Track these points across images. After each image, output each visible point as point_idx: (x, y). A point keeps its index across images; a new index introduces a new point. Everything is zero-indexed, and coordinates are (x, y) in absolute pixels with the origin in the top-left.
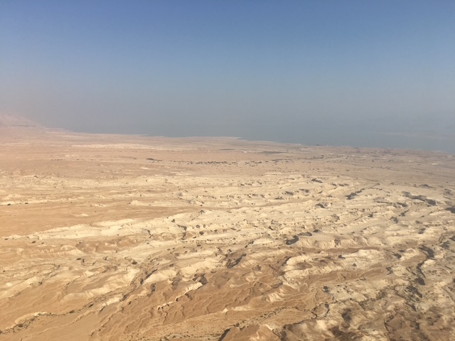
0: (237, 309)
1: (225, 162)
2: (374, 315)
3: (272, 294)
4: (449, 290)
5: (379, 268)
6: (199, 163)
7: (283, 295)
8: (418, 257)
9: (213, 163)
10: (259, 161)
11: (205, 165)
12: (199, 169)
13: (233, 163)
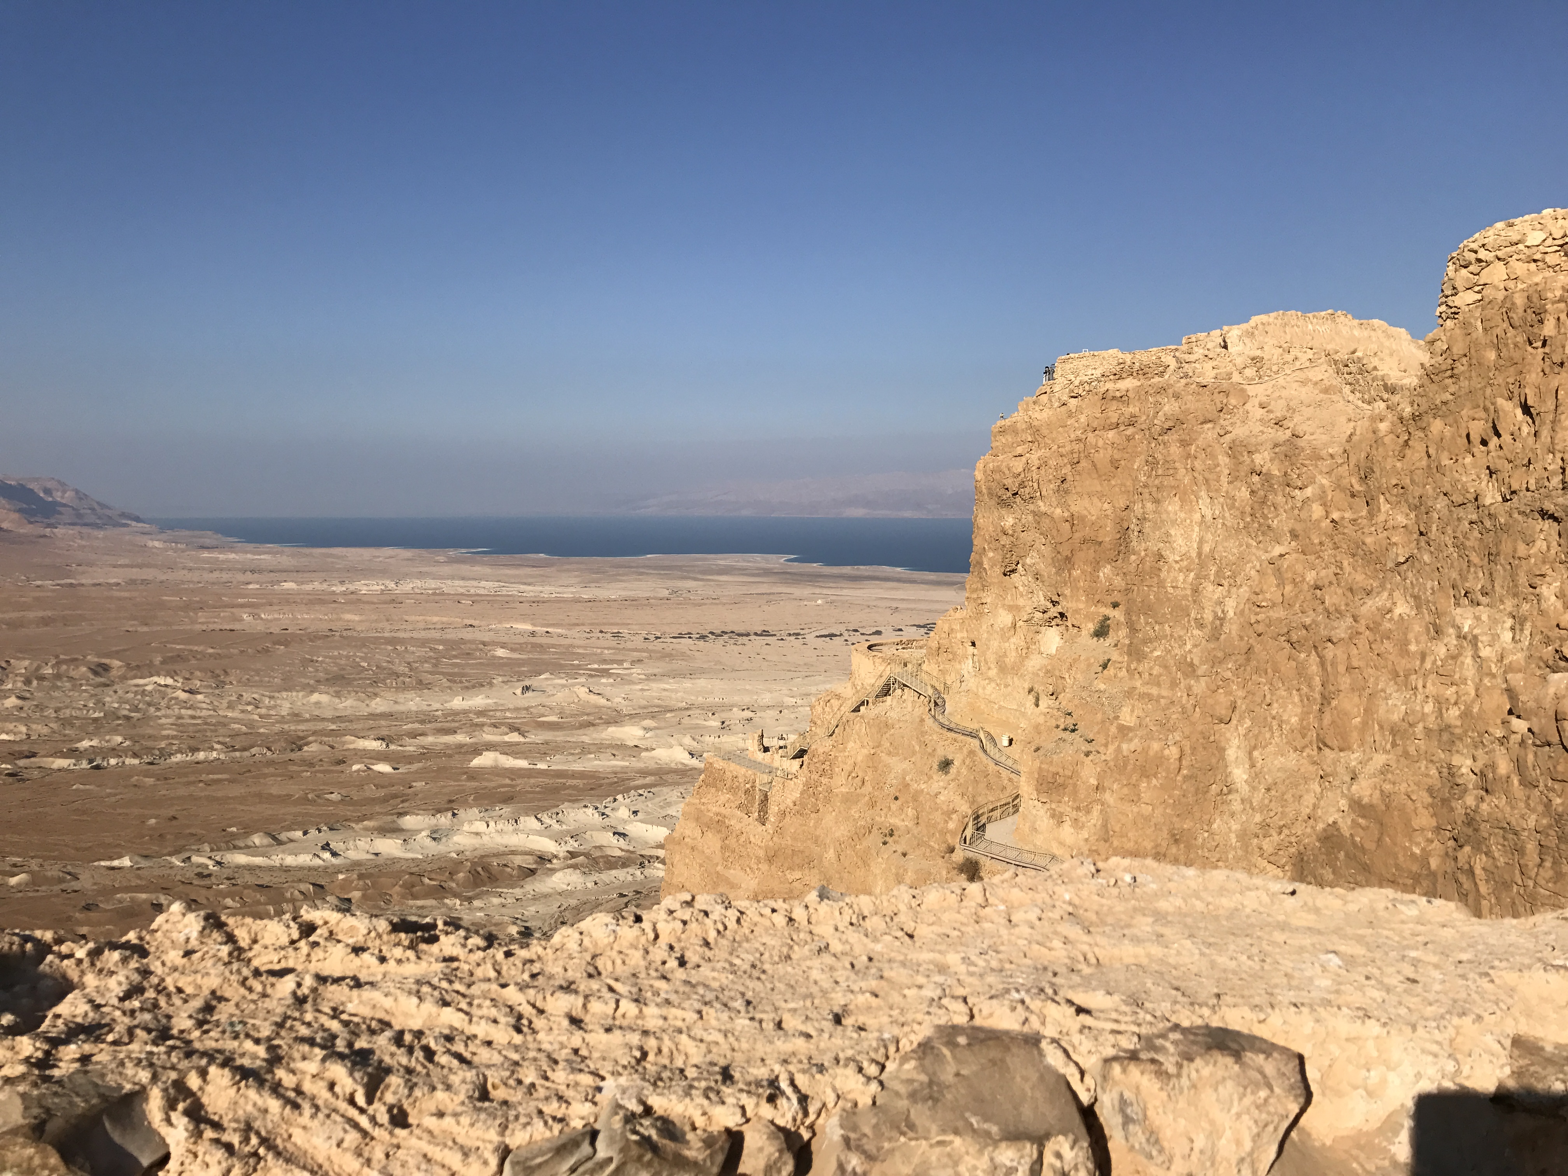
1: (765, 633)
6: (680, 636)
9: (726, 637)
10: (874, 630)
11: (701, 643)
12: (683, 654)
13: (790, 635)
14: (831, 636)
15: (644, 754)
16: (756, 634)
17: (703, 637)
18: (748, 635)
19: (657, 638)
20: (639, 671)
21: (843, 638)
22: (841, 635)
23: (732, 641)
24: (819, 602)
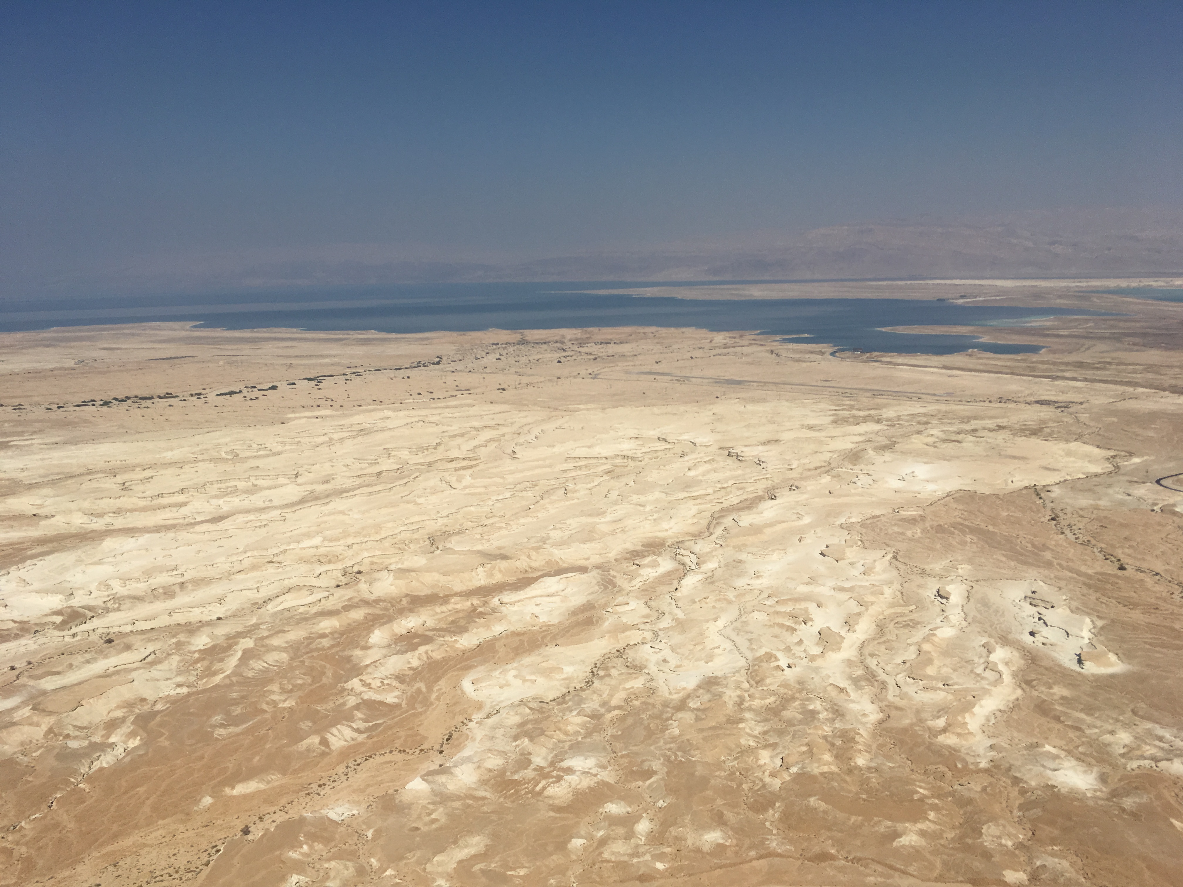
0: (240, 789)
2: (584, 725)
3: (334, 730)
4: (733, 636)
5: (588, 614)
7: (362, 725)
8: (669, 574)
9: (129, 402)
10: (270, 385)
11: (105, 409)
12: (86, 421)
13: (192, 395)
14: (231, 393)
15: (43, 523)
16: (160, 397)
17: (106, 403)
18: (151, 398)
19: (59, 408)
20: (40, 441)
21: (242, 395)
22: (241, 392)
23: (136, 405)
24: (221, 363)
